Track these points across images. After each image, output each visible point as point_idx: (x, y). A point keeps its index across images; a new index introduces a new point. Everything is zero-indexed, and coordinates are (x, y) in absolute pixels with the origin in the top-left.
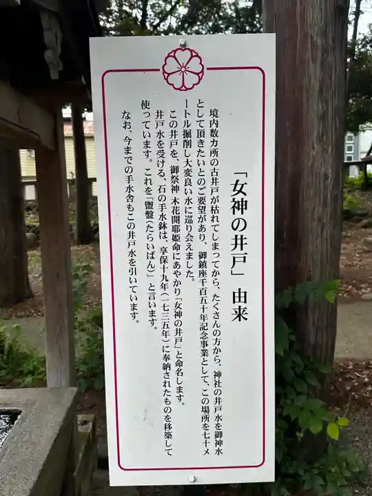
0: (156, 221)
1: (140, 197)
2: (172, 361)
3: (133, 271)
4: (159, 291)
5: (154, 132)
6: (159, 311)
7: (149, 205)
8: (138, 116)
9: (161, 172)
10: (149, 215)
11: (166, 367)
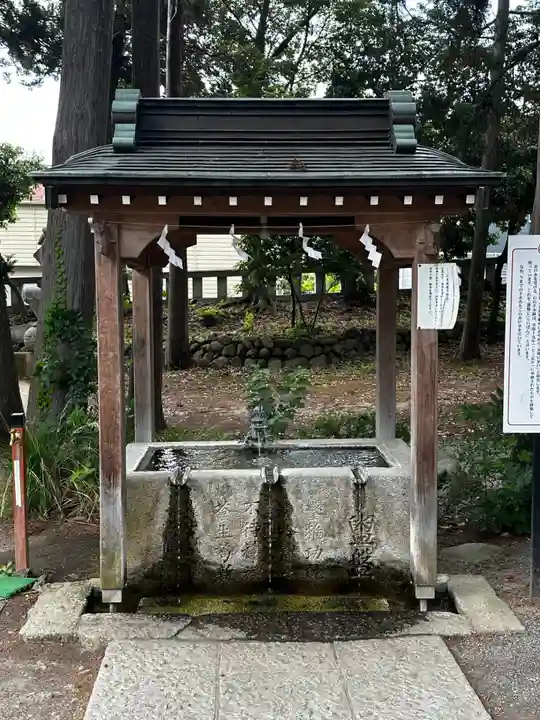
0: (531, 311)
1: (525, 301)
2: (535, 375)
3: (520, 334)
4: (531, 343)
5: (533, 273)
6: (530, 352)
7: (529, 305)
8: (526, 267)
9: (535, 291)
10: (529, 309)
11: (532, 377)
